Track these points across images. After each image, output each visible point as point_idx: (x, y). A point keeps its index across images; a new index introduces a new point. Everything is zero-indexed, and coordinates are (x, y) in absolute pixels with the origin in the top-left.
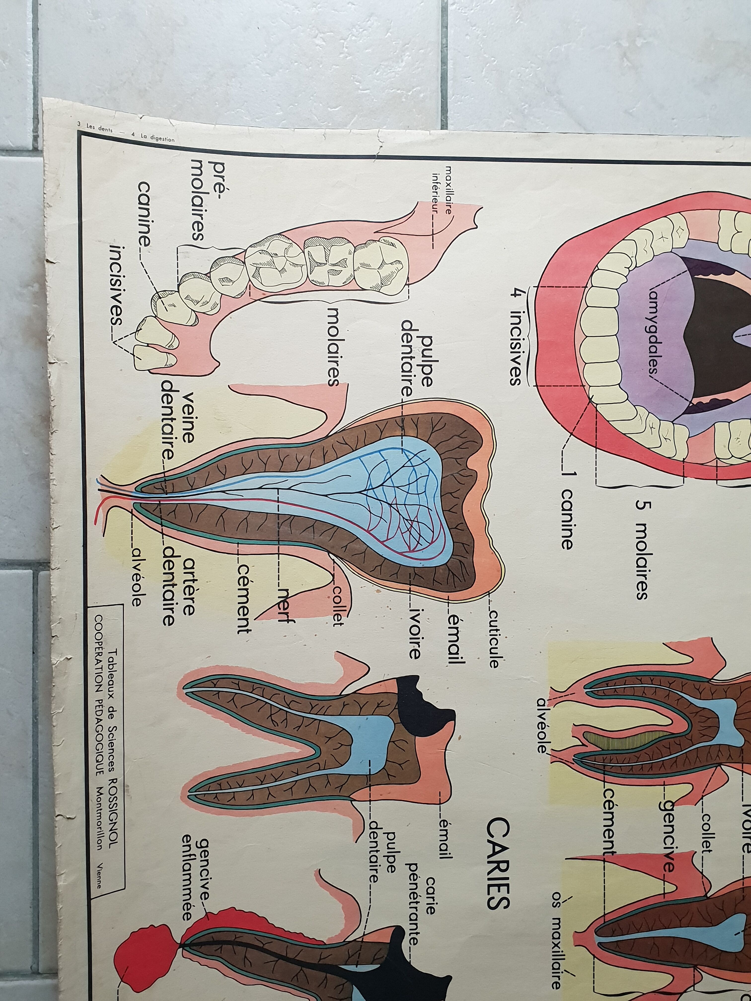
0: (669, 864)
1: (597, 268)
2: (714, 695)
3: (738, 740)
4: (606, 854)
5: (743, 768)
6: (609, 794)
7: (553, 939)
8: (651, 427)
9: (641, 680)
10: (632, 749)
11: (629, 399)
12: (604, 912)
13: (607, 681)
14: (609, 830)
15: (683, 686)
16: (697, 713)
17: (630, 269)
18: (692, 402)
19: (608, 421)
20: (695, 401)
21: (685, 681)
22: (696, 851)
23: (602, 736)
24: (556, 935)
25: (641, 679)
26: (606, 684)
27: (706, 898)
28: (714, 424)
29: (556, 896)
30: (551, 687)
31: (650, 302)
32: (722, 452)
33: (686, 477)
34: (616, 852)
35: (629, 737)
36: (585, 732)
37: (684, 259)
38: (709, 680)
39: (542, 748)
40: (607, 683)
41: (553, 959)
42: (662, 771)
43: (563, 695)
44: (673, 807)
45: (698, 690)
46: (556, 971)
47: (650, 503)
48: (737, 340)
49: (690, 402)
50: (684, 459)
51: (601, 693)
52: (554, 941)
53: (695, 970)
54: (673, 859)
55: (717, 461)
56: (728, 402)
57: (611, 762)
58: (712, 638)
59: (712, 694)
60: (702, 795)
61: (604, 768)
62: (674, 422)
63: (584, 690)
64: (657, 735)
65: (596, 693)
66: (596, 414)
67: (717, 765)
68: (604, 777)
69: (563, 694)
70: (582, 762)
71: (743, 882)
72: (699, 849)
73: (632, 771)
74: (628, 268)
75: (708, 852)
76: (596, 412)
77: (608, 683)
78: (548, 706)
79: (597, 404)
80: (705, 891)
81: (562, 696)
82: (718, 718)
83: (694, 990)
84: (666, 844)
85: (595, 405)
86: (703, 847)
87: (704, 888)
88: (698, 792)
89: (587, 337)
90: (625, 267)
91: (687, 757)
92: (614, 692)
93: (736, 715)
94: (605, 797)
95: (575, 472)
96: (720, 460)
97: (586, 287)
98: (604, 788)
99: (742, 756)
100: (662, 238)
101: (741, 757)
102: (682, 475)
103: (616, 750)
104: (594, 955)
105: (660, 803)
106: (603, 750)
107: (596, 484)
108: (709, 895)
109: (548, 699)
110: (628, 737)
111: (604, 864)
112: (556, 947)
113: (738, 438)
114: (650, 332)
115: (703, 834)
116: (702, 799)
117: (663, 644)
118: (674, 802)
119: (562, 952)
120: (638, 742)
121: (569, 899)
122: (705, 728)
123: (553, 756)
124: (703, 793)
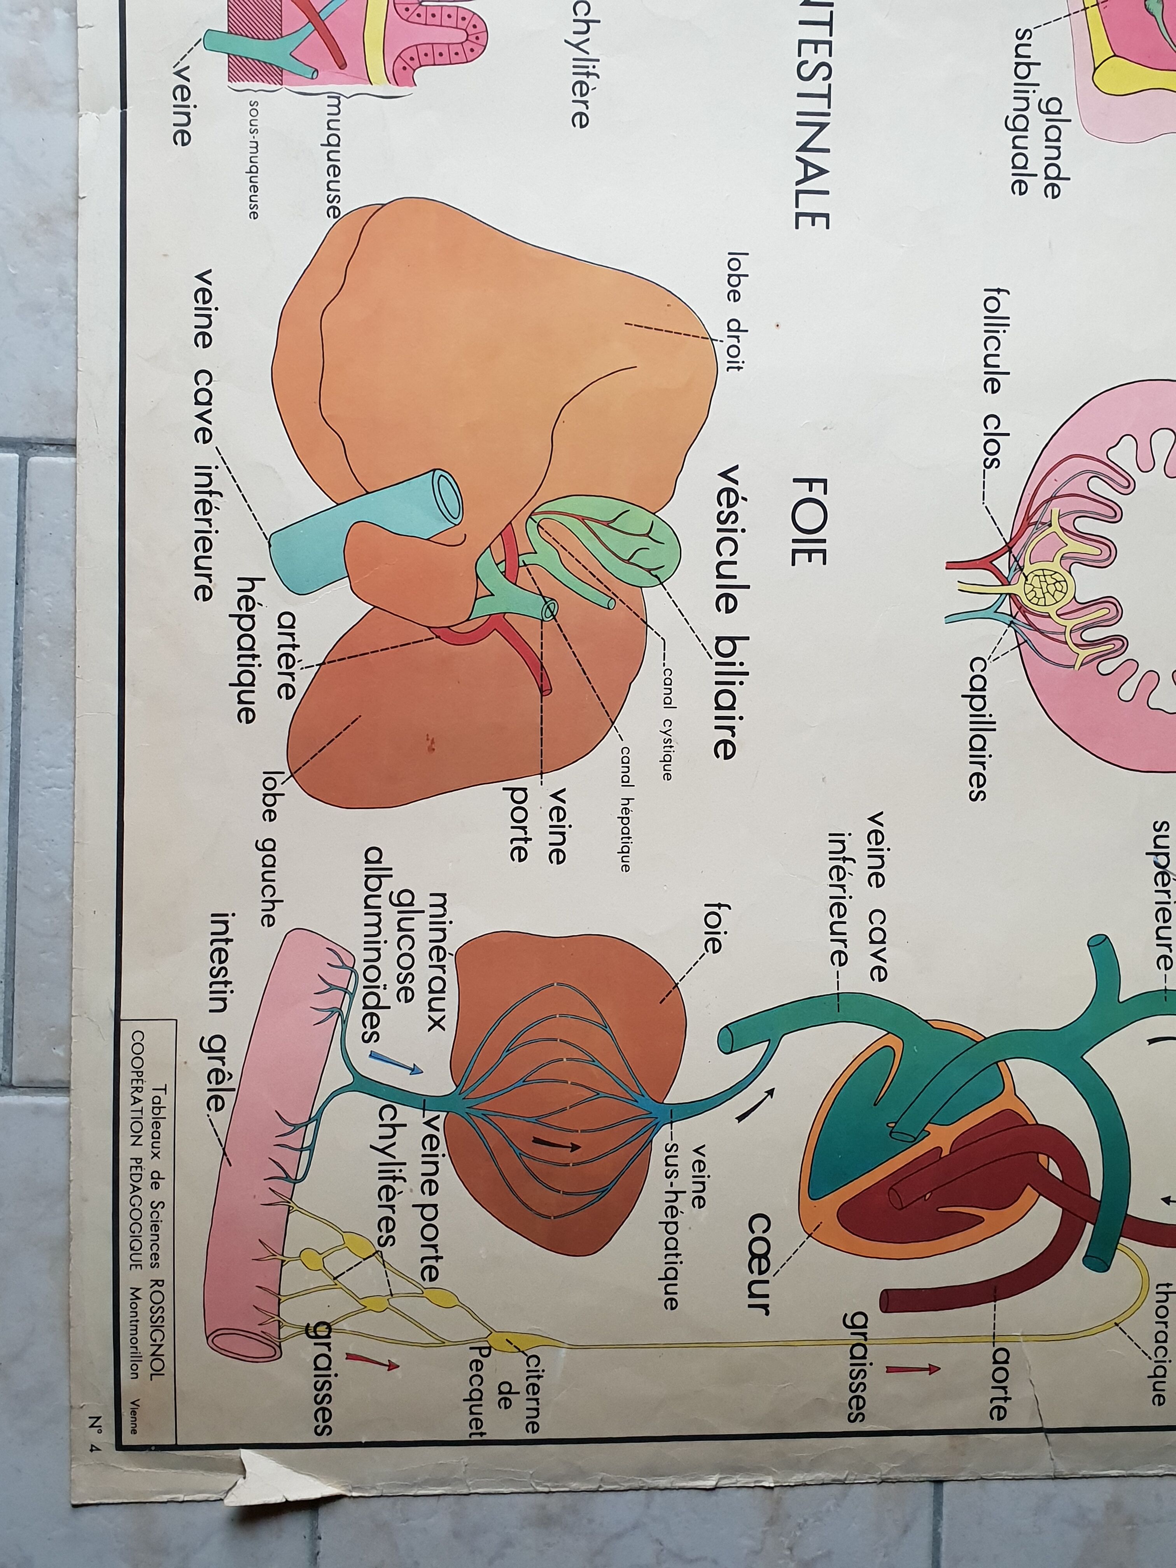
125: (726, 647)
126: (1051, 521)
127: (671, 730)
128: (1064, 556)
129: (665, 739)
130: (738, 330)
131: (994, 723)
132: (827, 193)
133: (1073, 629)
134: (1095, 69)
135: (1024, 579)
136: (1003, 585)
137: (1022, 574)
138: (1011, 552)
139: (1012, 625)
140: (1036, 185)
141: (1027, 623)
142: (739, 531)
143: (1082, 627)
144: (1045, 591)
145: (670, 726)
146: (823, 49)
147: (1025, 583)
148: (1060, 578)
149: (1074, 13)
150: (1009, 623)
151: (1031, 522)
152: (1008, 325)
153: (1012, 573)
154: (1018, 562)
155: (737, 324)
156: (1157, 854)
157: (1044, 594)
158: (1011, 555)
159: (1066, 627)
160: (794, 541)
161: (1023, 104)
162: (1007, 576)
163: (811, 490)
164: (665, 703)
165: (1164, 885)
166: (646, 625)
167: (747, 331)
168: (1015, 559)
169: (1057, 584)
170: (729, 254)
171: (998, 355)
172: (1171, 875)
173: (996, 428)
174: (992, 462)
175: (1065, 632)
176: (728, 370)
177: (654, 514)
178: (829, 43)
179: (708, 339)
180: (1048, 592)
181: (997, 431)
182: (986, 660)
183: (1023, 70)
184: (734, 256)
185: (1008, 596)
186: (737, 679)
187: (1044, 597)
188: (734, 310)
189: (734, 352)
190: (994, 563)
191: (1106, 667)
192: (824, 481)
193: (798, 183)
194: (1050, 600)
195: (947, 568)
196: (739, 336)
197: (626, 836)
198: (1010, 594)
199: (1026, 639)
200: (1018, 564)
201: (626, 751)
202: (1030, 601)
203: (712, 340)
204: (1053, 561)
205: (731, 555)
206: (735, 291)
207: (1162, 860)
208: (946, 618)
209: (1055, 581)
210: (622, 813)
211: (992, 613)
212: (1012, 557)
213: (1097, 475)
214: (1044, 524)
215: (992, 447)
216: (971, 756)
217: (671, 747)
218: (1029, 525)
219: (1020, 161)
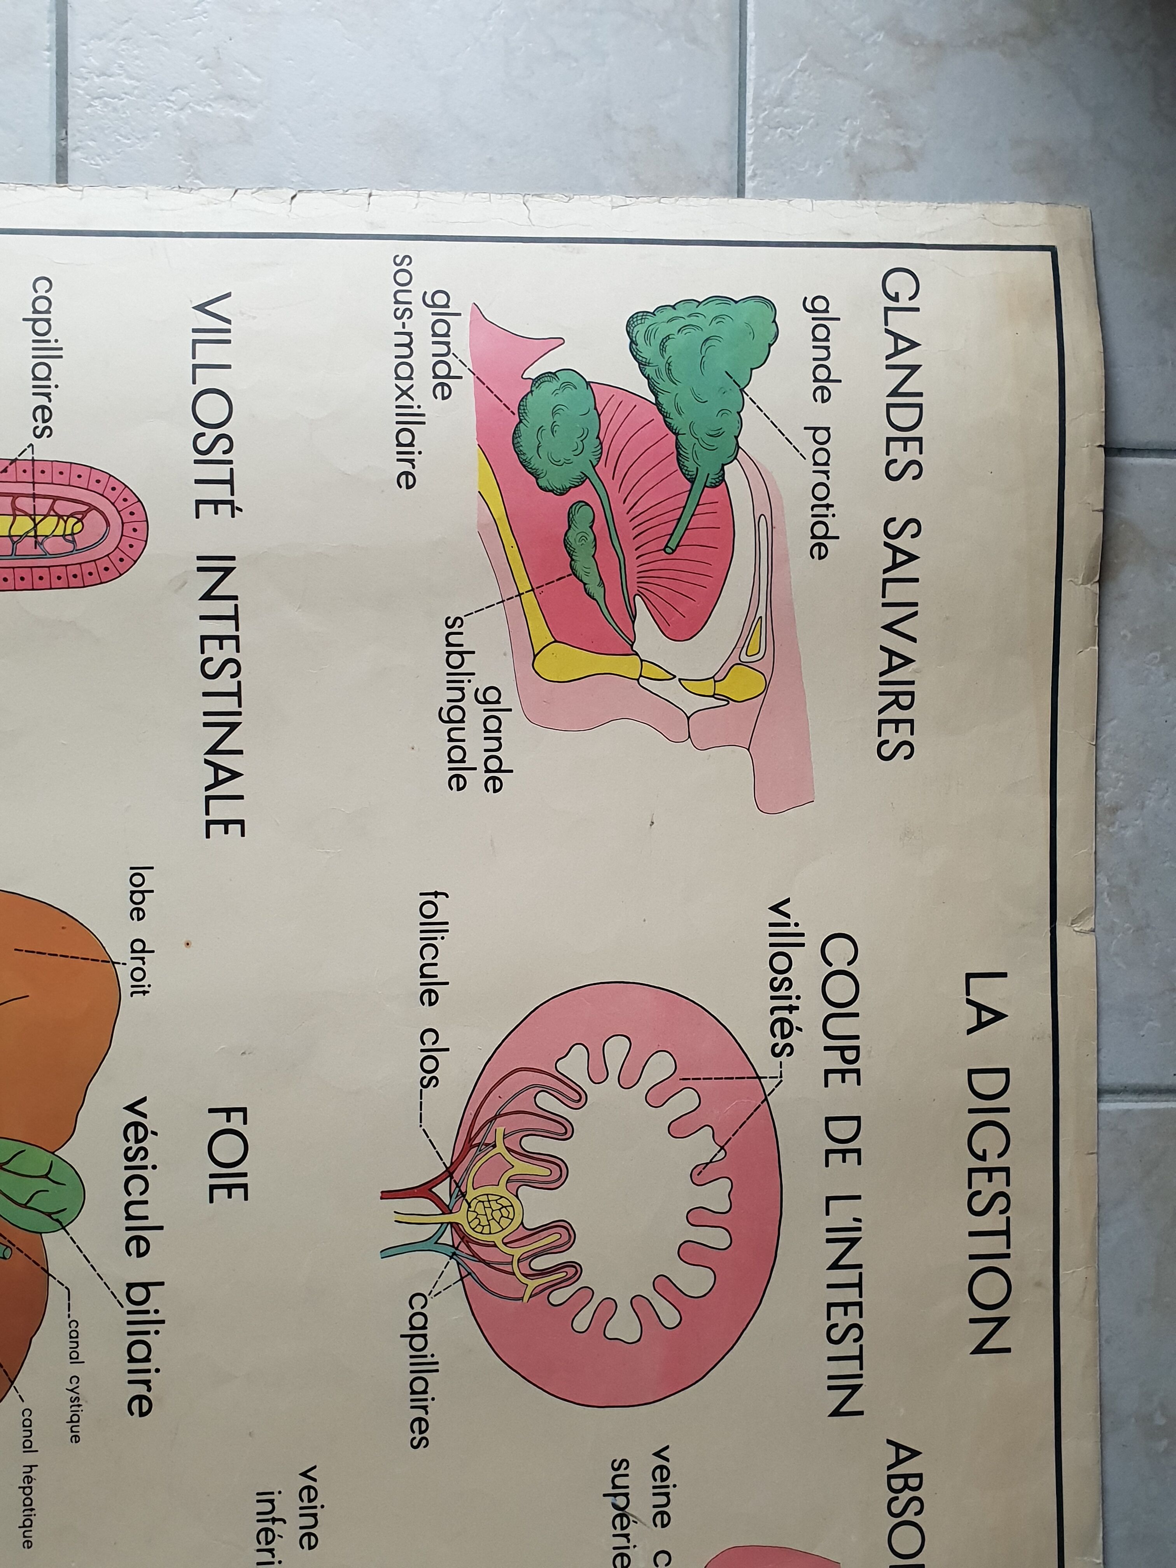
125: (138, 1294)
126: (495, 1141)
127: (78, 1387)
128: (511, 1178)
129: (72, 1398)
130: (143, 951)
131: (437, 1363)
132: (241, 797)
133: (521, 1258)
134: (535, 656)
135: (467, 1206)
136: (443, 1213)
137: (464, 1201)
138: (452, 1178)
139: (455, 1257)
140: (476, 779)
141: (471, 1254)
142: (150, 1167)
143: (531, 1256)
144: (490, 1217)
145: (77, 1383)
146: (230, 644)
147: (468, 1210)
148: (507, 1203)
149: (508, 599)
150: (451, 1255)
151: (473, 1143)
152: (447, 931)
153: (453, 1200)
154: (459, 1187)
155: (141, 944)
156: (615, 1495)
157: (488, 1221)
158: (452, 1180)
159: (513, 1256)
160: (212, 1176)
161: (458, 695)
162: (448, 1204)
163: (228, 1120)
164: (71, 1358)
165: (623, 1528)
166: (47, 1275)
167: (153, 952)
168: (457, 1184)
169: (503, 1210)
170: (132, 868)
171: (436, 964)
172: (630, 1518)
173: (434, 1043)
174: (429, 1080)
175: (512, 1262)
176: (132, 996)
177: (53, 1153)
178: (236, 638)
179: (109, 962)
180: (493, 1219)
181: (435, 1047)
182: (427, 1295)
183: (455, 660)
184: (137, 871)
185: (449, 1226)
186: (152, 1328)
187: (489, 1225)
188: (138, 930)
189: (138, 974)
190: (433, 1190)
191: (558, 1297)
192: (244, 1110)
193: (208, 788)
194: (495, 1227)
195: (382, 1198)
196: (144, 958)
197: (29, 1508)
198: (451, 1223)
199: (470, 1271)
200: (460, 1190)
201: (27, 1413)
202: (473, 1229)
203: (114, 963)
204: (498, 1185)
205: (142, 1194)
206: (138, 909)
207: (621, 1501)
208: (381, 1252)
209: (501, 1206)
210: (24, 1483)
211: (432, 1244)
212: (453, 1183)
213: (545, 1089)
214: (487, 1145)
215: (429, 1064)
216: (412, 1400)
217: (79, 1406)
218: (472, 1147)
219: (457, 754)
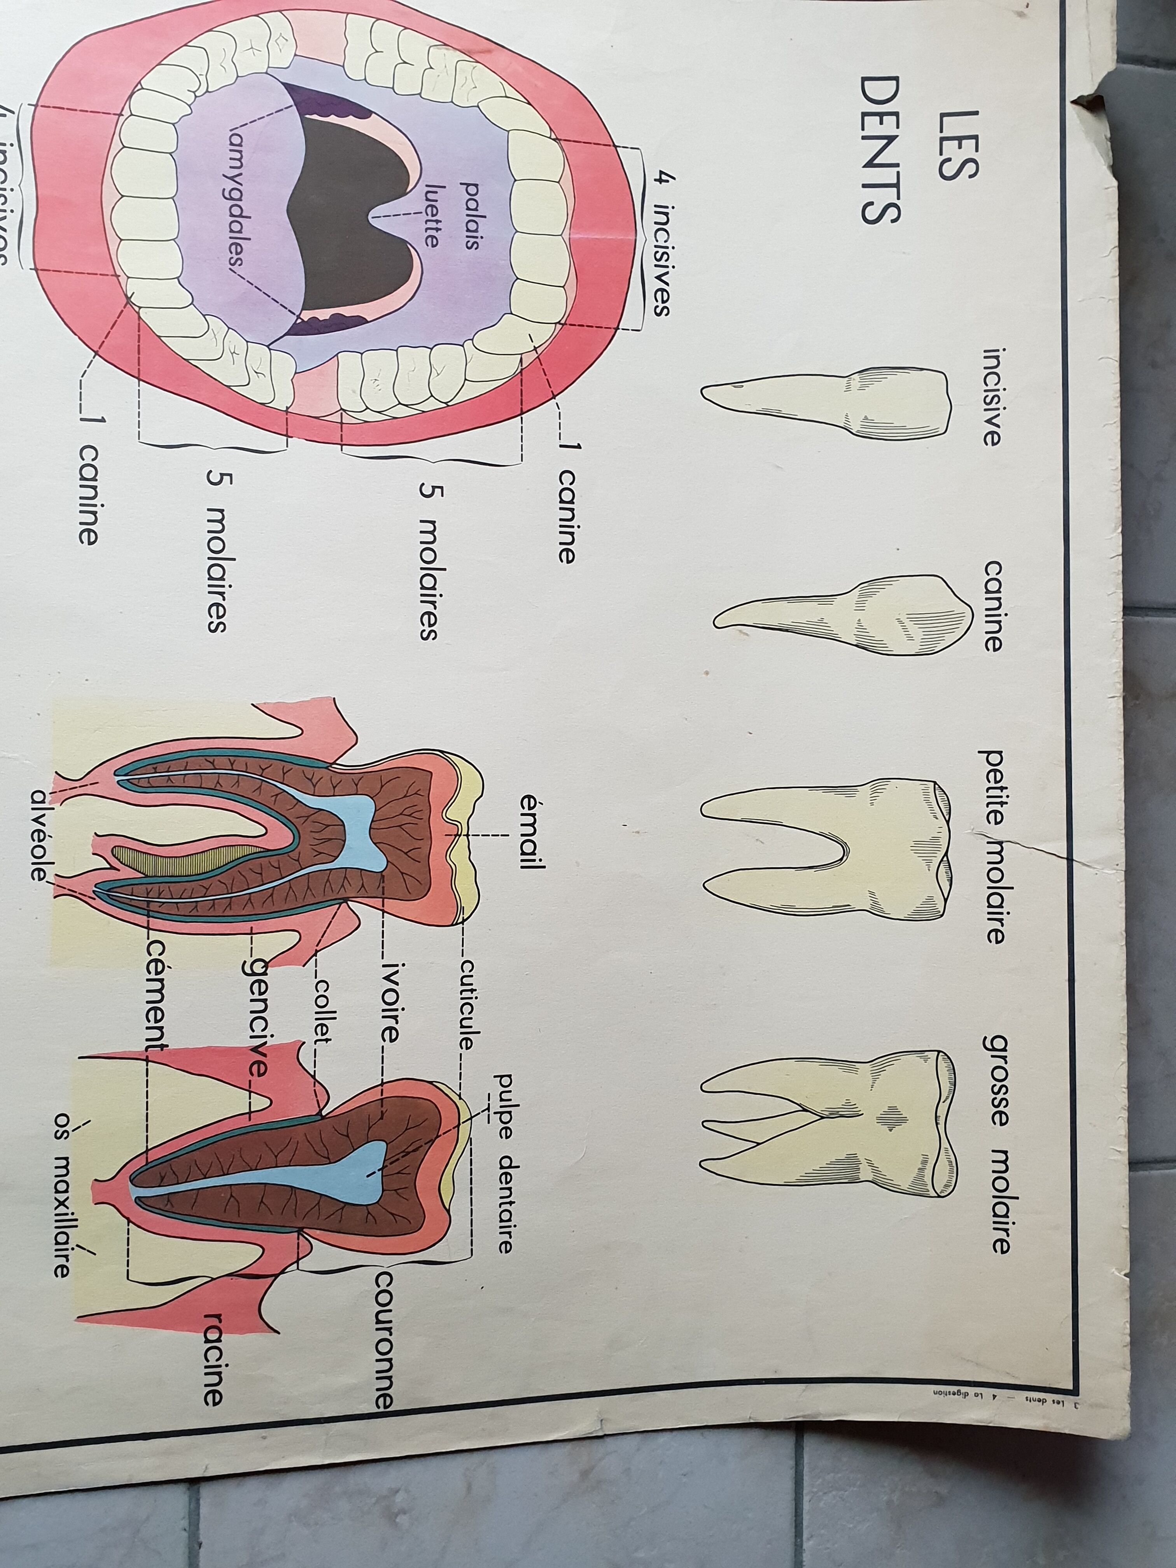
0: (259, 1063)
1: (139, 87)
2: (336, 789)
3: (376, 862)
4: (149, 1049)
5: (383, 906)
6: (156, 949)
7: (56, 1193)
8: (232, 352)
9: (212, 763)
10: (198, 875)
11: (194, 303)
12: (147, 1146)
13: (155, 764)
14: (155, 1010)
15: (284, 774)
16: (308, 817)
17: (198, 94)
18: (301, 316)
19: (159, 337)
20: (306, 315)
21: (288, 766)
22: (304, 1041)
23: (146, 853)
24: (62, 1187)
25: (214, 761)
26: (153, 768)
27: (319, 1118)
28: (337, 355)
29: (62, 1120)
30: (56, 772)
31: (231, 150)
32: (350, 402)
33: (292, 437)
34: (167, 1046)
35: (193, 854)
36: (115, 847)
37: (287, 86)
38: (329, 765)
39: (39, 873)
40: (155, 766)
41: (56, 1227)
42: (248, 910)
43: (78, 786)
44: (266, 970)
45: (310, 780)
46: (62, 1247)
47: (230, 475)
48: (374, 222)
49: (297, 316)
50: (288, 408)
51: (143, 783)
52: (58, 1196)
53: (300, 1237)
54: (265, 1055)
55: (342, 413)
56: (360, 321)
57: (161, 897)
58: (334, 699)
59: (334, 788)
60: (316, 950)
61: (148, 907)
62: (270, 347)
63: (116, 777)
64: (239, 852)
65: (135, 783)
66: (139, 324)
67: (342, 901)
68: (148, 921)
69: (77, 784)
70: (108, 895)
71: (382, 1090)
72: (309, 1037)
73: (197, 910)
74: (194, 92)
75: (325, 1042)
76: (139, 321)
77: (156, 768)
78: (50, 803)
79: (140, 308)
80: (319, 1106)
81: (76, 788)
82: (344, 825)
83: (298, 1268)
84: (253, 1031)
85: (137, 309)
86: (317, 1034)
87: (318, 1101)
88: (309, 946)
89: (123, 196)
90: (188, 90)
91: (290, 887)
92: (168, 781)
93: (372, 821)
94: (150, 955)
95: (103, 417)
96: (347, 412)
97: (121, 115)
98: (148, 939)
99: (383, 887)
100: (251, 50)
101: (381, 889)
102: (285, 433)
103: (170, 876)
104: (128, 1219)
105: (245, 962)
106: (147, 876)
107: (139, 439)
108: (324, 1113)
109: (50, 792)
110: (190, 855)
111: (147, 1065)
112: (62, 1207)
113: (376, 380)
114: (232, 199)
115: (316, 1013)
116: (316, 956)
117: (252, 705)
118: (267, 961)
119: (73, 1214)
120: (207, 863)
121: (84, 1125)
122: (323, 841)
123: (58, 886)
124: (317, 946)
